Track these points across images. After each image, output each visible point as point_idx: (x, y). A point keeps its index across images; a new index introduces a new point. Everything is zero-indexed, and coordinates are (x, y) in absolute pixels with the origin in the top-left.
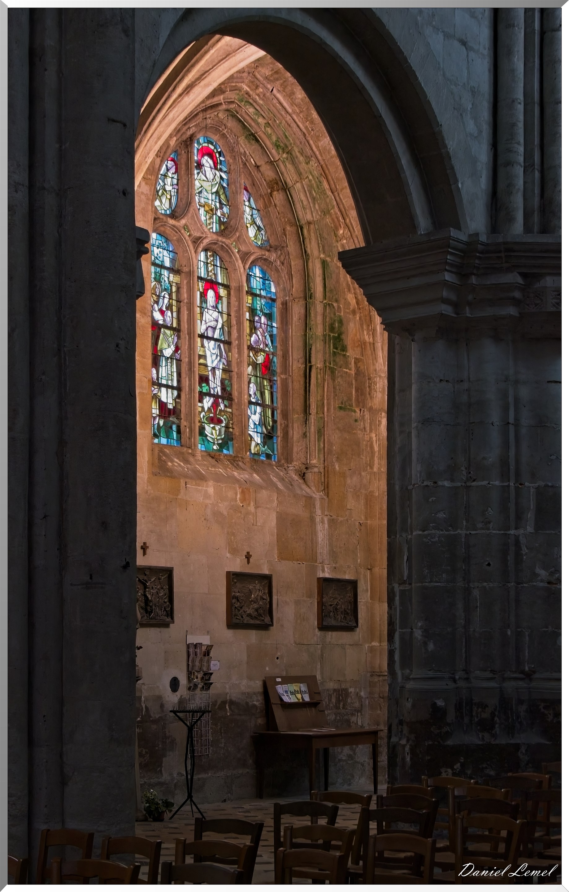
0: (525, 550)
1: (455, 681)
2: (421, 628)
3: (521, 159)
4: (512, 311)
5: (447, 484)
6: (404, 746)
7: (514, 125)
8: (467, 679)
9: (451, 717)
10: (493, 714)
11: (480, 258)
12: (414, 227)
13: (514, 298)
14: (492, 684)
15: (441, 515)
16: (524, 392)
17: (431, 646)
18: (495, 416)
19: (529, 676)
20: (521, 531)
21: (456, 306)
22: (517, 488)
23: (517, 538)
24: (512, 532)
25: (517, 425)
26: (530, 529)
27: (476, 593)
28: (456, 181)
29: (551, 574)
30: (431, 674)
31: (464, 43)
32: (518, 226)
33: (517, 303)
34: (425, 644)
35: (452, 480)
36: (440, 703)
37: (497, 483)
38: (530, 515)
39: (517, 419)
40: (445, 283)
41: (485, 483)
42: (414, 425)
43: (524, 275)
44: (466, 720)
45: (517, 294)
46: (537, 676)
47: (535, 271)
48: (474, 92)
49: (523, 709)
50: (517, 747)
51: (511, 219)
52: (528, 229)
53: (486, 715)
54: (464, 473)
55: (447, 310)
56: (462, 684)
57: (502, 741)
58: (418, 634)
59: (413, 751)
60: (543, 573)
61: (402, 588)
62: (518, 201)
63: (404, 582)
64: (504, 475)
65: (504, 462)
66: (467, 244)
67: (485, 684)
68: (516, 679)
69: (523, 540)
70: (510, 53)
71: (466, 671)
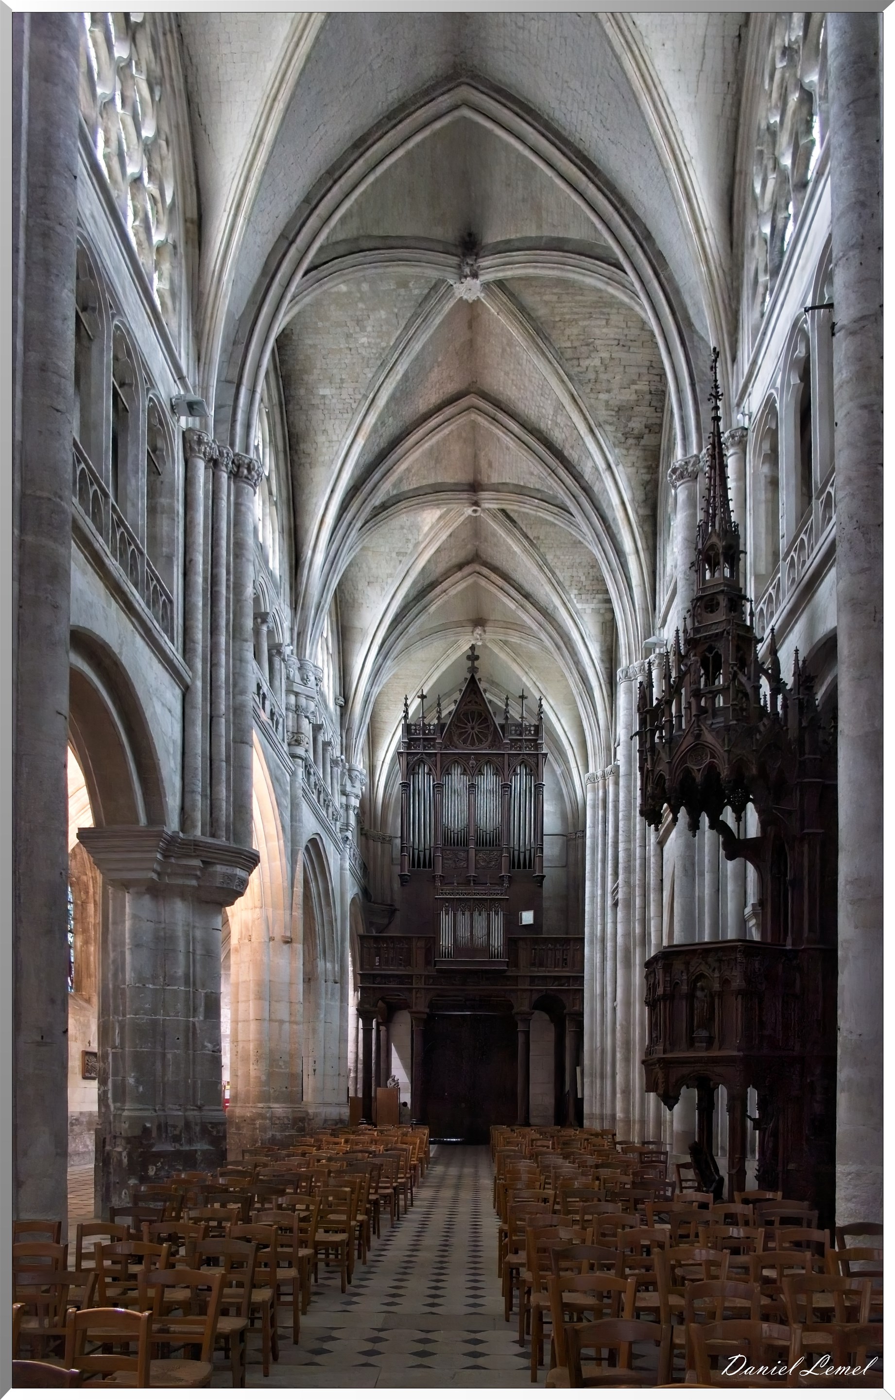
0: (198, 1031)
1: (155, 1111)
2: (134, 1077)
3: (200, 790)
4: (194, 883)
5: (151, 986)
6: (120, 1153)
7: (197, 769)
8: (164, 1110)
9: (154, 1134)
10: (181, 1132)
11: (178, 848)
12: (137, 821)
13: (196, 875)
14: (180, 1113)
15: (147, 1006)
16: (198, 934)
17: (141, 1089)
18: (181, 946)
19: (200, 1108)
20: (197, 1019)
21: (159, 874)
22: (194, 992)
23: (194, 1024)
24: (191, 1019)
25: (194, 954)
26: (201, 1018)
27: (169, 1056)
28: (165, 797)
29: (214, 1046)
30: (141, 1106)
31: (170, 711)
32: (198, 832)
33: (197, 878)
34: (137, 1087)
35: (154, 984)
36: (148, 1125)
37: (183, 988)
38: (201, 1009)
39: (194, 950)
40: (155, 859)
41: (176, 988)
42: (127, 947)
43: (203, 862)
44: (164, 1135)
45: (198, 873)
46: (206, 1108)
47: (213, 861)
48: (174, 742)
49: (198, 1129)
50: (196, 1151)
51: (194, 827)
52: (203, 834)
53: (177, 1132)
54: (162, 980)
55: (155, 876)
56: (160, 1113)
57: (186, 1148)
58: (131, 1081)
59: (129, 1155)
60: (209, 1045)
61: (114, 1050)
62: (198, 815)
63: (116, 1048)
64: (187, 983)
65: (187, 976)
66: (171, 837)
67: (176, 1113)
68: (193, 1110)
69: (197, 1025)
70: (193, 723)
71: (163, 1105)
